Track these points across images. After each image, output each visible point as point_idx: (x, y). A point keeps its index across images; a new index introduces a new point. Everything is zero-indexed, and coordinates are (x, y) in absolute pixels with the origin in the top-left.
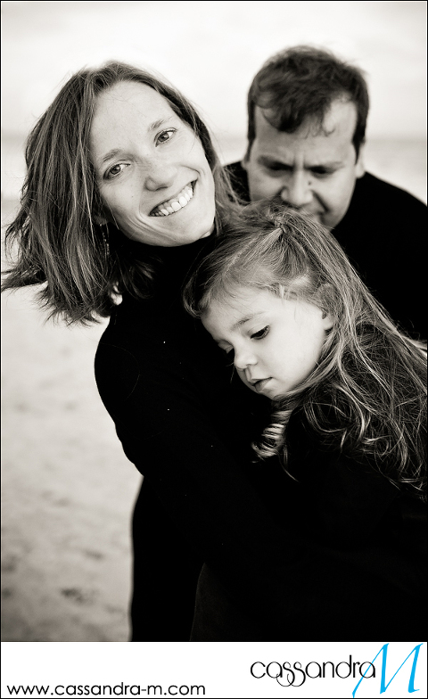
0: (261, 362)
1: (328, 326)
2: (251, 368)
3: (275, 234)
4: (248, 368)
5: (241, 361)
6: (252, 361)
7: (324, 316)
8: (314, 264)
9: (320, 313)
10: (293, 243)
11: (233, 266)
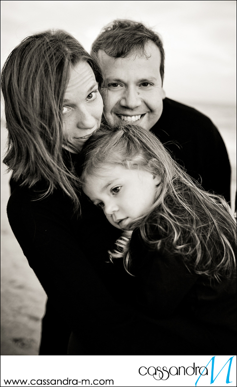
0: (121, 209)
1: (158, 182)
2: (116, 214)
3: (120, 133)
4: (114, 214)
5: (109, 210)
6: (116, 209)
7: (154, 177)
8: (145, 148)
9: (152, 176)
10: (131, 137)
11: (98, 154)
